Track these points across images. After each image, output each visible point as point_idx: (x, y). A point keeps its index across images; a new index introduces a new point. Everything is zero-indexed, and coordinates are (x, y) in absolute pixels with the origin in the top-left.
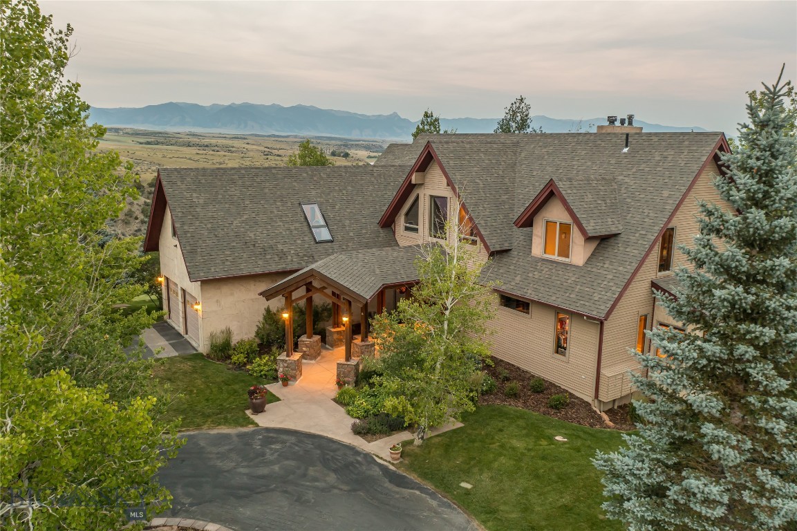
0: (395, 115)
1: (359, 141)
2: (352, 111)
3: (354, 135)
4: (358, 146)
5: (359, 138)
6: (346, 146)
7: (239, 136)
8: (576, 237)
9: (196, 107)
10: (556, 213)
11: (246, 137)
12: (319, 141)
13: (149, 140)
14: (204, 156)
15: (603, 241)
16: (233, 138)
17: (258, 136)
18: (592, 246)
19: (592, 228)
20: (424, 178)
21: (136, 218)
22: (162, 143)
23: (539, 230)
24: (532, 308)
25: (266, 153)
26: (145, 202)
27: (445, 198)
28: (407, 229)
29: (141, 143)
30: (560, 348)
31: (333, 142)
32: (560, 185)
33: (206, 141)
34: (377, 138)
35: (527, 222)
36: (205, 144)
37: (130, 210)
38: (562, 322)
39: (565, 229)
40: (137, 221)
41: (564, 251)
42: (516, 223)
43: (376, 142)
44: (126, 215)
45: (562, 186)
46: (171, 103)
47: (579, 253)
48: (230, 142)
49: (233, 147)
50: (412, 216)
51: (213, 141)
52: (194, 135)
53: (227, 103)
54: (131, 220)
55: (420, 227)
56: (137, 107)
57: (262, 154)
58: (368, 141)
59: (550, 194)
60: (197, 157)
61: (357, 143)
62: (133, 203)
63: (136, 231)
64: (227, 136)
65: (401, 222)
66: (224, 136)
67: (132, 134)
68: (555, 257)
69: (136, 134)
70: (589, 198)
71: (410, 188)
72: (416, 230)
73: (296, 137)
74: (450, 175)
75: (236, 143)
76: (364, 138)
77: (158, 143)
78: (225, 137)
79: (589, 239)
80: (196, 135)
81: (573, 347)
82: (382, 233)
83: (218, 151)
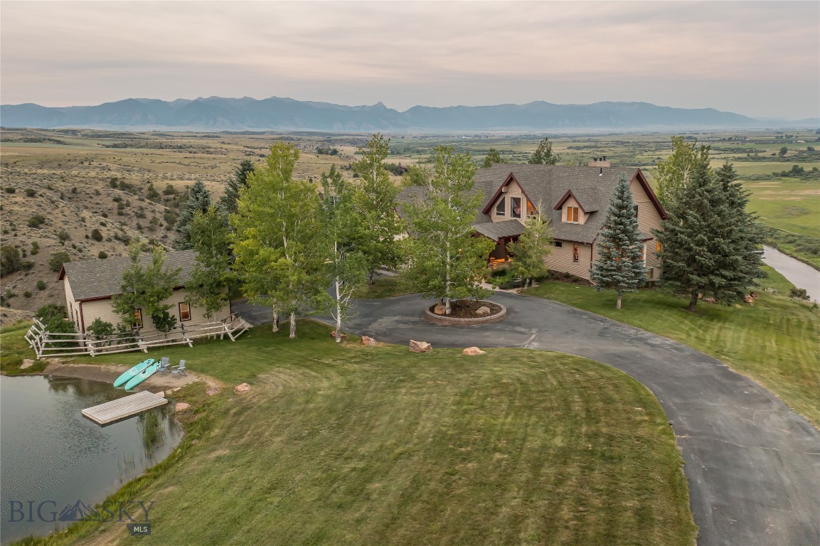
0: (380, 105)
1: (342, 135)
2: (332, 102)
3: (336, 129)
4: (342, 142)
5: (342, 132)
6: (329, 141)
7: (211, 135)
8: (581, 213)
9: (158, 103)
10: (572, 203)
11: (218, 135)
12: (299, 137)
13: (116, 143)
14: (193, 160)
15: (592, 214)
16: (204, 136)
17: (231, 133)
18: (587, 216)
19: (587, 209)
20: (508, 189)
21: (161, 225)
22: (132, 146)
23: (565, 211)
24: (563, 244)
25: (248, 153)
26: (166, 210)
27: (520, 199)
28: (498, 214)
29: (108, 147)
30: (576, 259)
31: (315, 137)
32: (573, 192)
33: (179, 142)
34: (362, 131)
35: (560, 208)
36: (179, 145)
37: (154, 218)
38: (576, 250)
39: (576, 210)
40: (162, 228)
41: (576, 219)
42: (554, 208)
43: (361, 136)
44: (151, 223)
45: (574, 192)
46: (130, 100)
47: (582, 219)
48: (204, 142)
49: (210, 148)
50: (501, 208)
51: (185, 141)
52: (160, 135)
53: (193, 98)
54: (157, 227)
55: (506, 213)
56: (92, 105)
57: (244, 154)
58: (352, 135)
59: (569, 196)
60: (187, 162)
61: (341, 137)
62: (155, 210)
63: (163, 237)
64: (197, 135)
65: (495, 210)
66: (194, 134)
67: (93, 136)
68: (572, 222)
69: (97, 136)
70: (585, 196)
71: (500, 193)
72: (503, 214)
73: (272, 133)
74: (523, 187)
75: (213, 143)
76: (347, 131)
77: (126, 146)
78: (195, 136)
79: (586, 213)
80: (164, 135)
81: (581, 259)
82: (485, 216)
83: (195, 153)
